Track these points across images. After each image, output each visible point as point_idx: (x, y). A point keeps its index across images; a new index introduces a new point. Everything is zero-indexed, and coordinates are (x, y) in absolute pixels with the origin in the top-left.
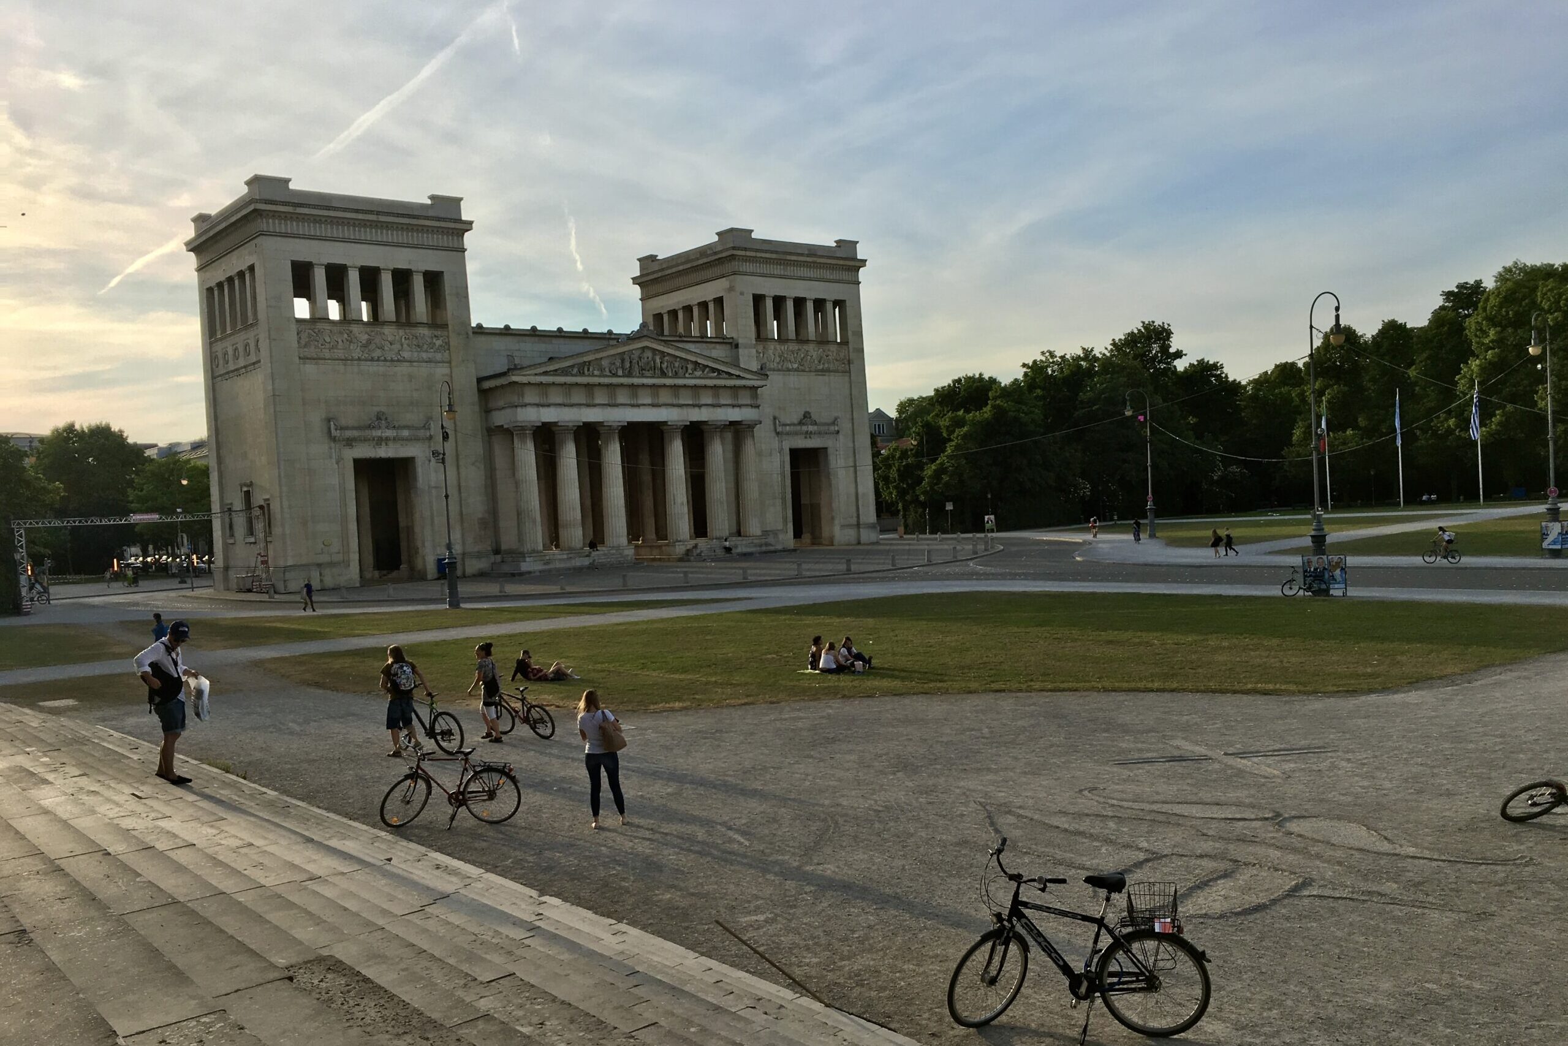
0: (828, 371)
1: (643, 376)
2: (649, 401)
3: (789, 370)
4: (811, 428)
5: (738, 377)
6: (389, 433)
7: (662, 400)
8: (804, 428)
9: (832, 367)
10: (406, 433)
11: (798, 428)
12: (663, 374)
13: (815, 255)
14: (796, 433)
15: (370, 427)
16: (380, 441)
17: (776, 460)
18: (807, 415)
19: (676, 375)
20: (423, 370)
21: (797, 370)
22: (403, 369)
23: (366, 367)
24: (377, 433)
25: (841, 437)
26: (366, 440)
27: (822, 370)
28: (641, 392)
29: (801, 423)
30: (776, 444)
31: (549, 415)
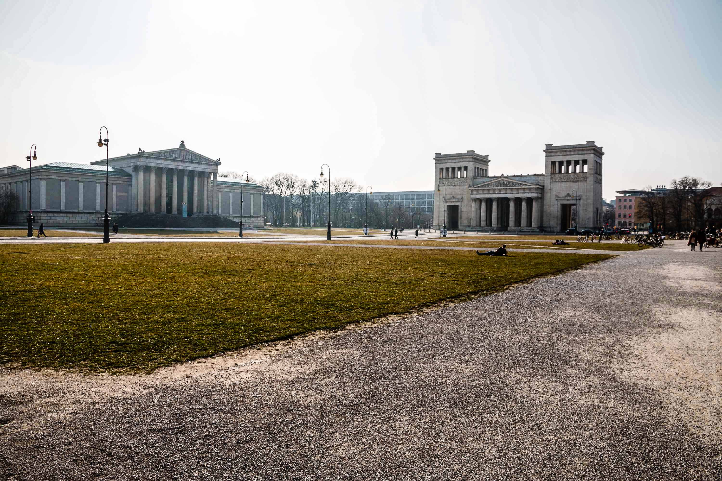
0: (578, 181)
1: (501, 186)
2: (504, 192)
3: (562, 181)
4: (569, 198)
5: (529, 185)
6: (454, 200)
7: (507, 192)
8: (566, 198)
9: (579, 180)
10: (457, 200)
11: (564, 198)
12: (508, 186)
13: (576, 148)
14: (564, 200)
15: (450, 199)
16: (452, 202)
17: (556, 207)
18: (568, 194)
19: (510, 186)
20: (462, 187)
21: (565, 181)
22: (458, 187)
23: (451, 187)
24: (451, 200)
25: (582, 201)
26: (449, 202)
27: (576, 181)
28: (502, 190)
29: (566, 197)
30: (556, 203)
31: (478, 196)
